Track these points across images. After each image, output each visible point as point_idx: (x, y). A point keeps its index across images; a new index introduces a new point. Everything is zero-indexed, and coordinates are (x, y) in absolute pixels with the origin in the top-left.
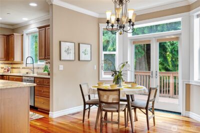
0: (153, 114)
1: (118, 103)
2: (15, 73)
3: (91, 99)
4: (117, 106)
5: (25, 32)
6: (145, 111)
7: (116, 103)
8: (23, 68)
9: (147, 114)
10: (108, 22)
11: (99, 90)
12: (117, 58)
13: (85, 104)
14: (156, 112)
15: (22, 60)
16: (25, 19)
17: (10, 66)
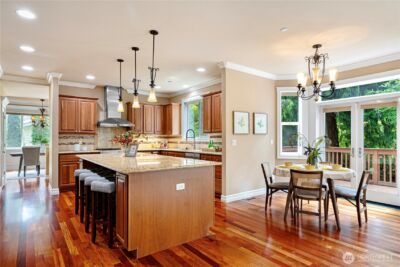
0: (365, 206)
1: (320, 190)
2: (171, 148)
3: (274, 182)
4: (318, 193)
5: (184, 101)
6: (355, 203)
7: (316, 190)
8: (182, 143)
9: (358, 206)
10: (299, 87)
11: (292, 171)
12: (300, 130)
13: (268, 187)
14: (367, 205)
15: (180, 133)
16: (185, 86)
17: (167, 141)
